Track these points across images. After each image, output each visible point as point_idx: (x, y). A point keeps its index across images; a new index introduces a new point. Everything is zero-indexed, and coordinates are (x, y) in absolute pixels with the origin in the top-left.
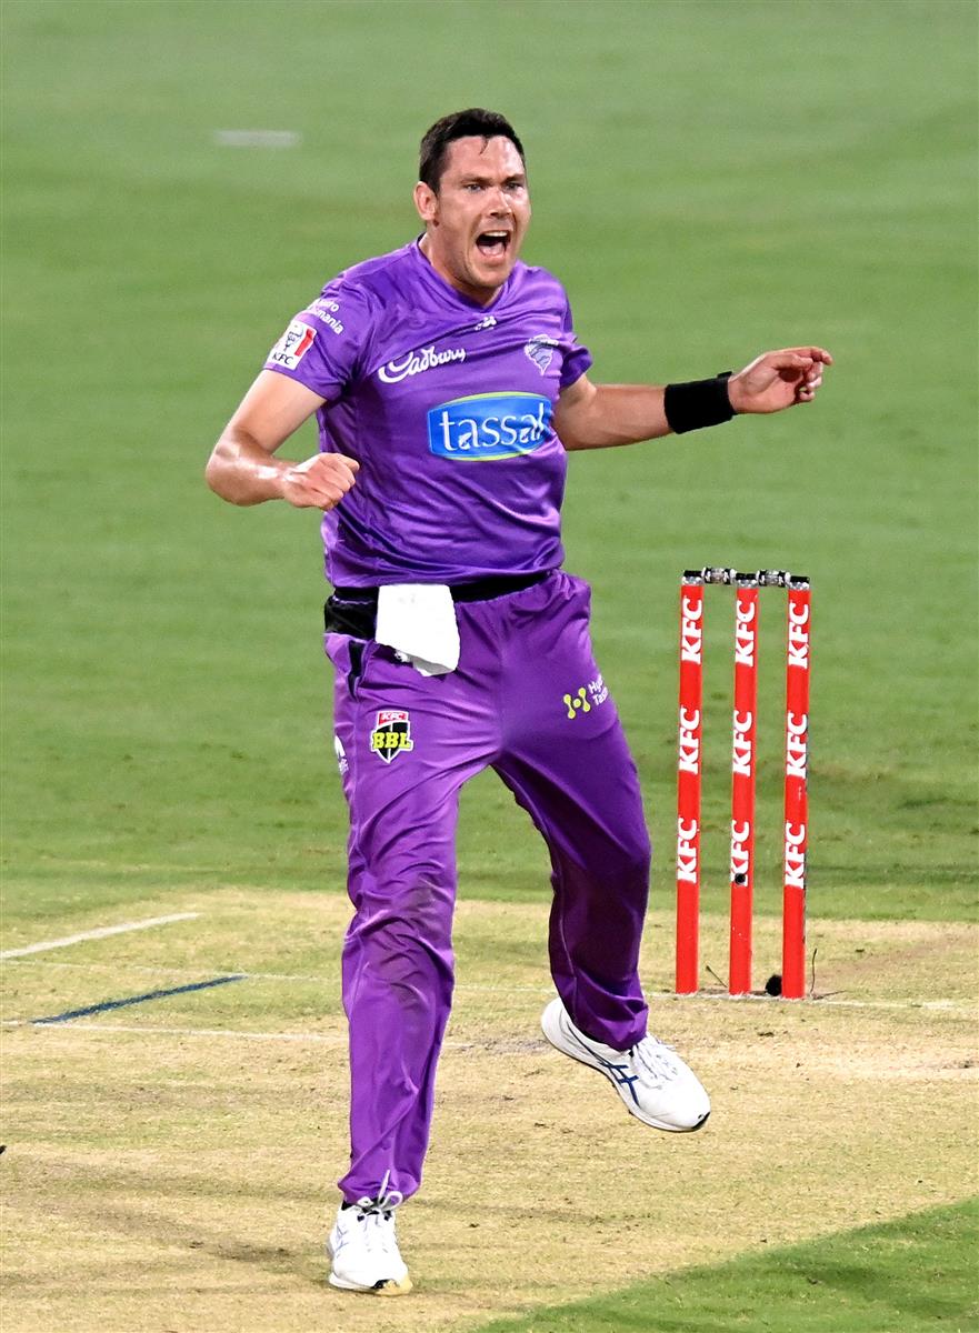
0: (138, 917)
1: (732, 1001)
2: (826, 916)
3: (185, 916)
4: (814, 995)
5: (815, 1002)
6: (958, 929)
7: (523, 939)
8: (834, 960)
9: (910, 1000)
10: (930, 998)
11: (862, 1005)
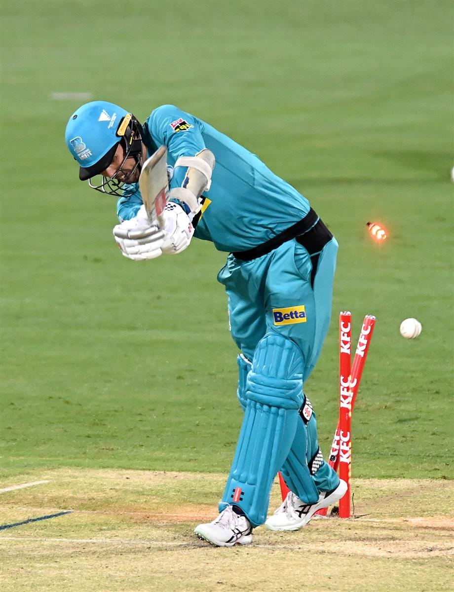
0: (18, 483)
1: (315, 520)
2: (360, 477)
3: (42, 482)
4: (355, 516)
5: (355, 520)
6: (426, 482)
7: (210, 490)
8: (365, 498)
9: (402, 518)
10: (413, 516)
11: (379, 521)
